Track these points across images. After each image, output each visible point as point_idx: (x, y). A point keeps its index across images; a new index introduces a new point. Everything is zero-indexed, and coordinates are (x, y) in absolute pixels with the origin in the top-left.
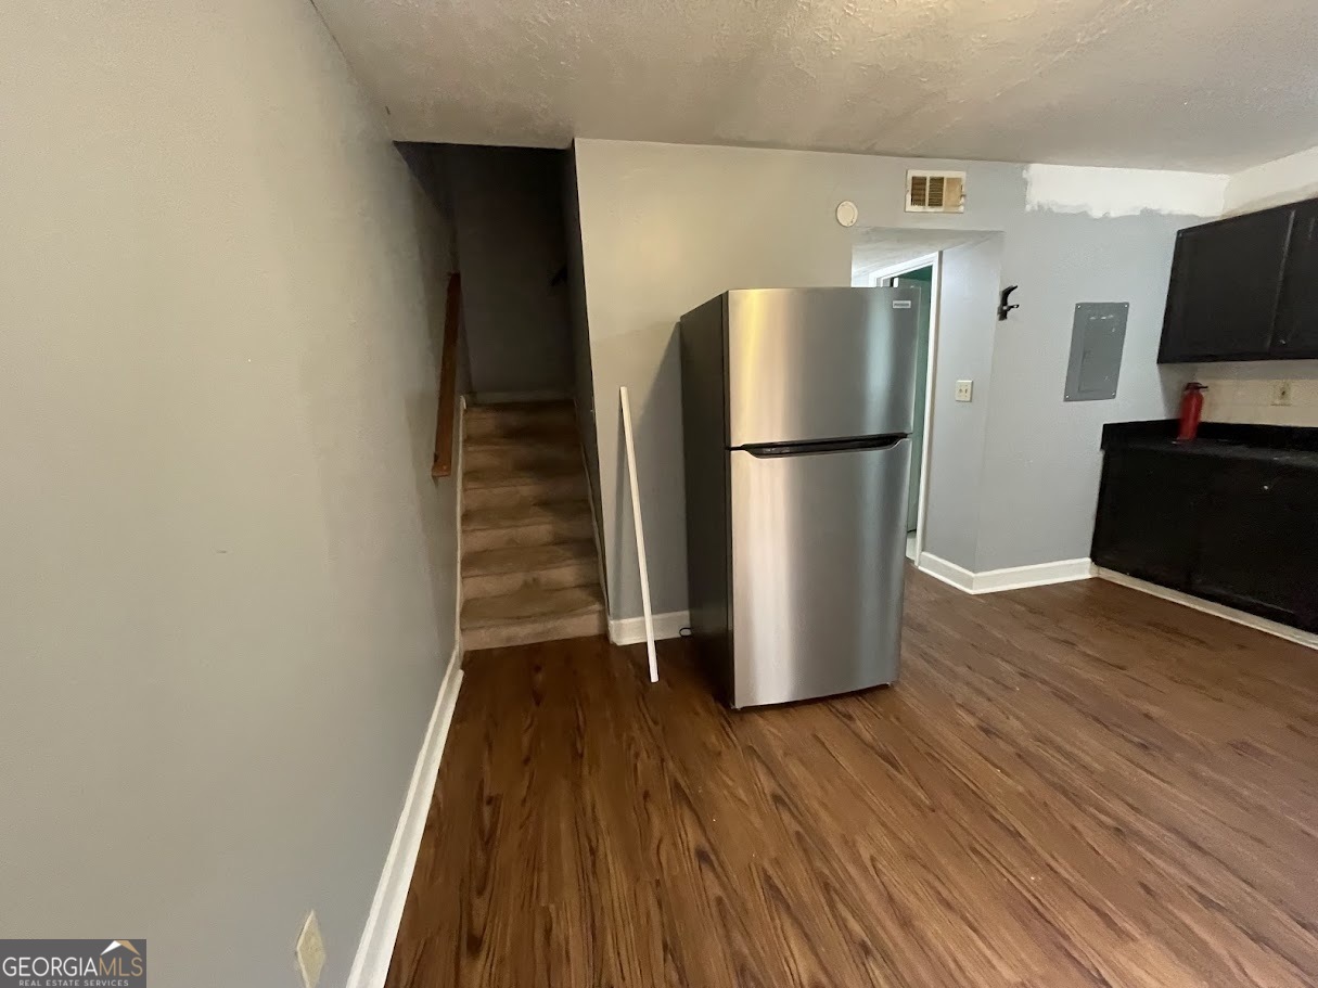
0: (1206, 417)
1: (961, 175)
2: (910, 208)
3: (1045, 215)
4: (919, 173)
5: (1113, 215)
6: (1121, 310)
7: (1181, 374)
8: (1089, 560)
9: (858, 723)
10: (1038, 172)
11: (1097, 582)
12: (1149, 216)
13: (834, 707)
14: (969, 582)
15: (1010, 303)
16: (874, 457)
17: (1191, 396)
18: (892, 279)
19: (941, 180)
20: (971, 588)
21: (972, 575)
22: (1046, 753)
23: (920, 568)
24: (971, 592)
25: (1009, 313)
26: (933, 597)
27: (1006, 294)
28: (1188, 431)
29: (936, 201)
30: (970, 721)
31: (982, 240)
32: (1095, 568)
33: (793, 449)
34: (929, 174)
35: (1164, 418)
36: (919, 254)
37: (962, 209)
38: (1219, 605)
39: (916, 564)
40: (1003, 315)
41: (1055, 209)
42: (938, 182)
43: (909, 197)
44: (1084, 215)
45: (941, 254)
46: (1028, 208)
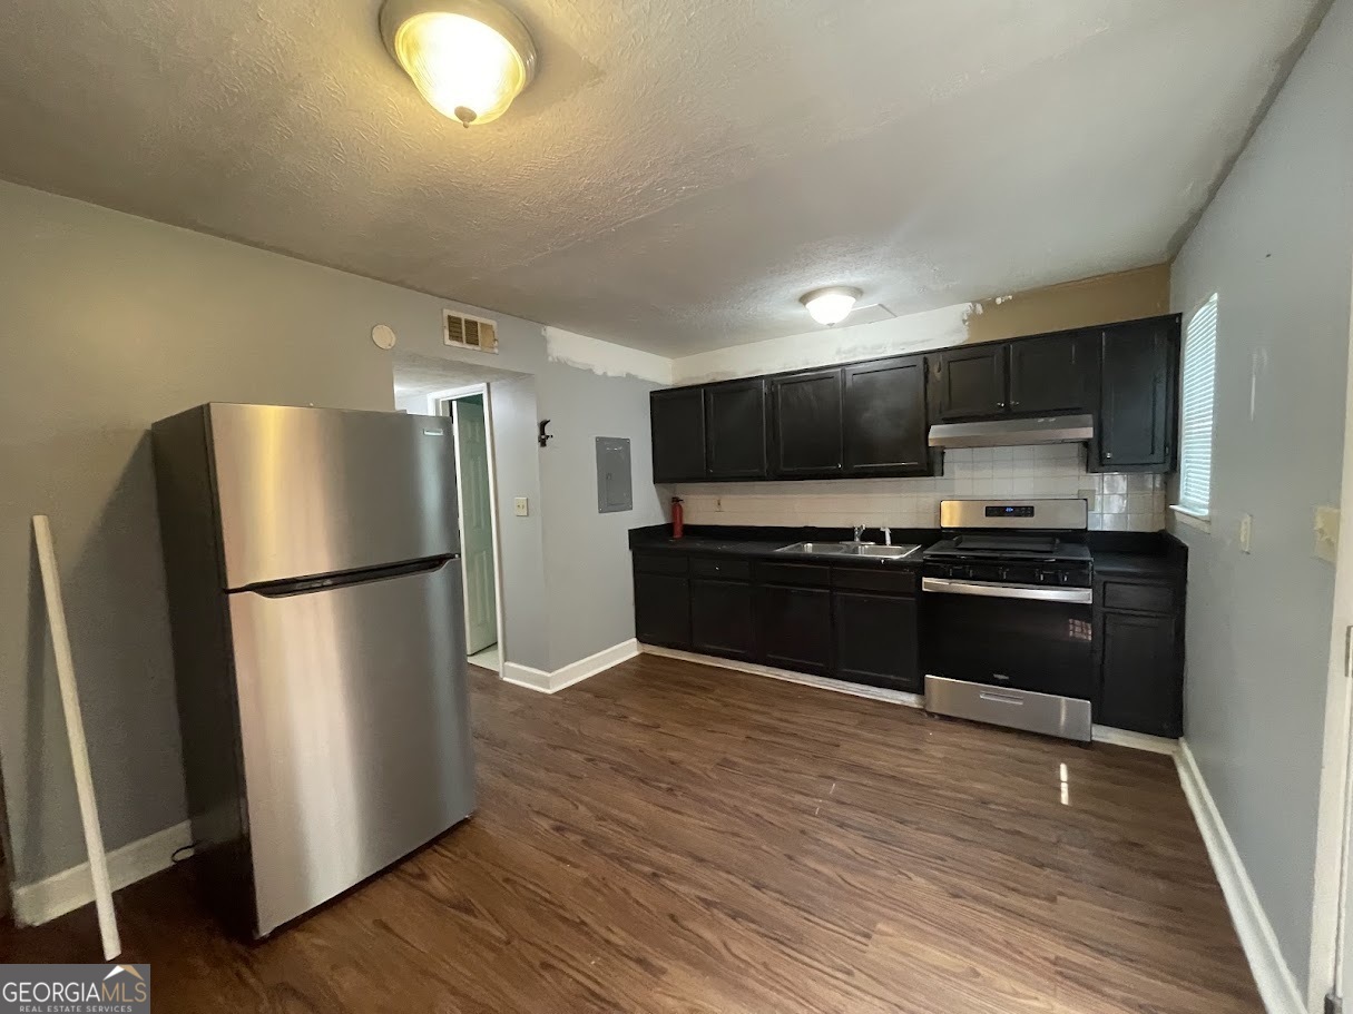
0: (687, 521)
1: (493, 323)
2: (448, 342)
3: (562, 365)
4: (454, 314)
5: (610, 374)
6: (625, 443)
7: (669, 491)
8: (635, 640)
9: (434, 879)
10: (552, 332)
11: (643, 656)
12: (630, 378)
13: (402, 871)
14: (546, 682)
15: (547, 433)
16: (437, 578)
17: (675, 506)
18: (450, 402)
19: (475, 323)
20: (549, 688)
21: (549, 675)
22: (607, 829)
23: (505, 679)
24: (549, 692)
25: (548, 442)
26: (517, 705)
27: (543, 425)
28: (678, 529)
29: (473, 340)
30: (545, 824)
31: (518, 379)
32: (640, 645)
33: (339, 579)
34: (464, 316)
35: (663, 523)
36: (468, 382)
37: (496, 351)
38: (709, 657)
39: (501, 675)
40: (543, 443)
41: (569, 363)
42: (472, 325)
43: (447, 332)
44: (590, 371)
45: (488, 385)
46: (550, 359)
